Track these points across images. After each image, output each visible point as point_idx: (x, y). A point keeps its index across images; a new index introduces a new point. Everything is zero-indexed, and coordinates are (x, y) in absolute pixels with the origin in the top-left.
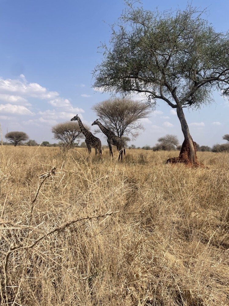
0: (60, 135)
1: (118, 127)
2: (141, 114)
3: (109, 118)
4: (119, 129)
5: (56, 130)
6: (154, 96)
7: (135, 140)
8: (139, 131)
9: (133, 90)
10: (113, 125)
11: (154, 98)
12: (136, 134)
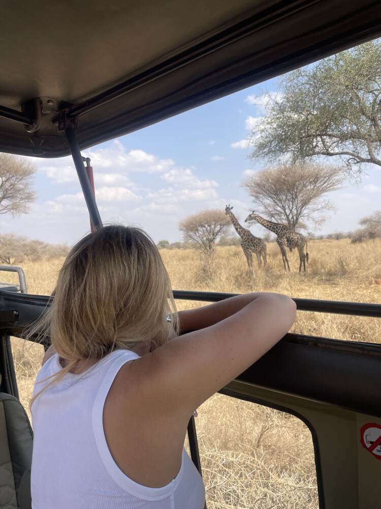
0: (191, 233)
1: (288, 212)
2: (328, 184)
3: (272, 198)
4: (289, 214)
5: (185, 226)
6: (358, 160)
7: (319, 229)
8: (328, 214)
9: (318, 153)
10: (279, 209)
11: (358, 162)
12: (320, 219)
